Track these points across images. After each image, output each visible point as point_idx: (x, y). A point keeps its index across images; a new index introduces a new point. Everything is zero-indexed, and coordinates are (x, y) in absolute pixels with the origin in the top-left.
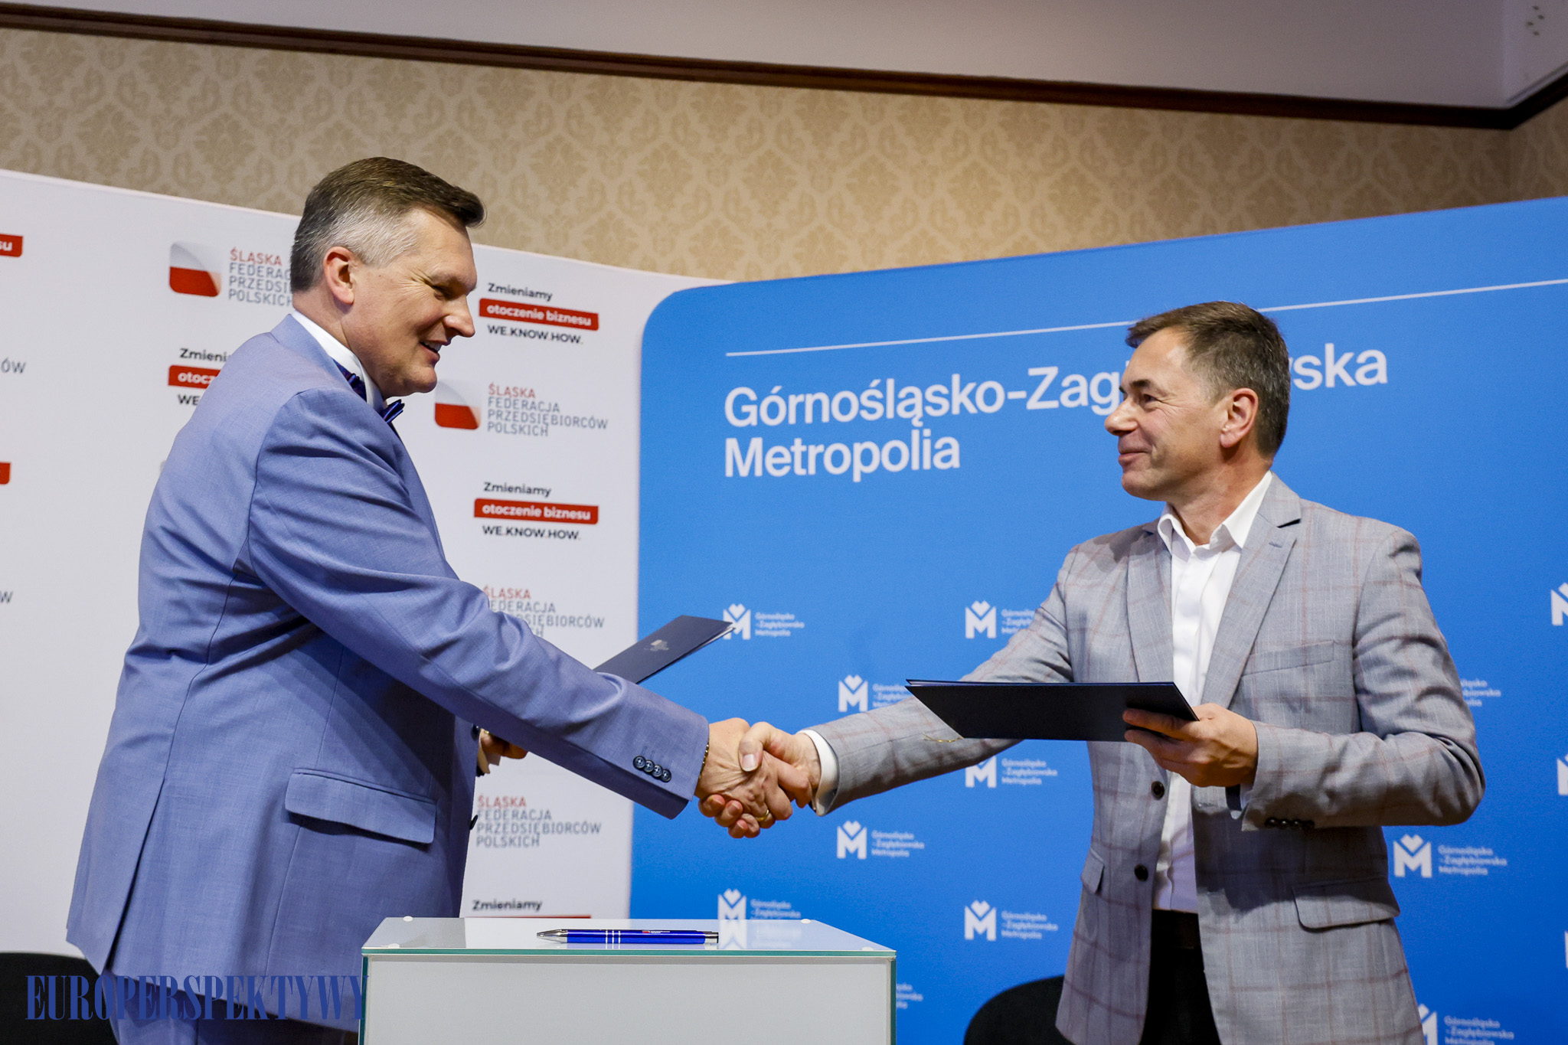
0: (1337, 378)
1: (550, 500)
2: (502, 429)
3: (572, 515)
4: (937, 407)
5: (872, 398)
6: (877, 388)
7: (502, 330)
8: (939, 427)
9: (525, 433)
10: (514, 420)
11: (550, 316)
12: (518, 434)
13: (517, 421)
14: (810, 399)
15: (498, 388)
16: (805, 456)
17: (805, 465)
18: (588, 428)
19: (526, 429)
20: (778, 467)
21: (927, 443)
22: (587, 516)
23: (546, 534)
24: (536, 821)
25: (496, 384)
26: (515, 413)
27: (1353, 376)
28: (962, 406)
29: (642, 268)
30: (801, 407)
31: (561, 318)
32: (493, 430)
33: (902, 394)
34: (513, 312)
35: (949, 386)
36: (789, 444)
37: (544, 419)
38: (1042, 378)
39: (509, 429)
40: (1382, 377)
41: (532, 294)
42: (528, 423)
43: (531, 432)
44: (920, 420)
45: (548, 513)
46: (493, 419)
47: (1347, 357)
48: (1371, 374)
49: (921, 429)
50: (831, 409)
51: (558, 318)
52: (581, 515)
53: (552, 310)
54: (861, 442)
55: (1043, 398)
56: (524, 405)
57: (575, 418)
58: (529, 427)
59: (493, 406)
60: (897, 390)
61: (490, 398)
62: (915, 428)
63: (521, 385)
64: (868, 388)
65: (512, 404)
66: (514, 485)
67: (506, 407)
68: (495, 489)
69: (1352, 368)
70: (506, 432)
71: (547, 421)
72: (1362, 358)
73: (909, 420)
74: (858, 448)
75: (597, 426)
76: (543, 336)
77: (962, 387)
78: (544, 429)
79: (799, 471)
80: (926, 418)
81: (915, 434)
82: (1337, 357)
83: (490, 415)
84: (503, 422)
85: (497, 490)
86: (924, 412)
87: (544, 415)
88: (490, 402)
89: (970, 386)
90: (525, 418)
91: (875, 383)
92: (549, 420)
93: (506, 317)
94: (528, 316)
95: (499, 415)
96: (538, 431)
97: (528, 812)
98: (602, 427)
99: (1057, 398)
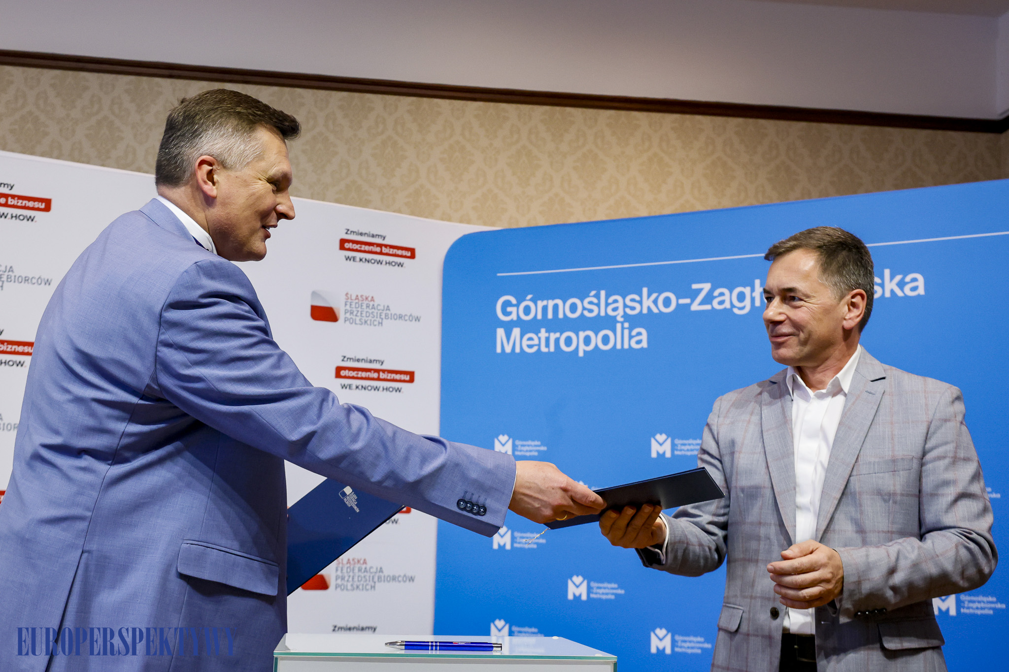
0: (892, 291)
1: (384, 367)
2: (353, 322)
3: (398, 377)
4: (633, 308)
5: (591, 303)
6: (594, 296)
7: (354, 259)
8: (634, 321)
9: (368, 325)
10: (361, 316)
11: (385, 250)
12: (363, 325)
13: (363, 317)
14: (551, 303)
15: (351, 296)
16: (547, 340)
17: (547, 345)
18: (408, 322)
19: (369, 322)
20: (530, 346)
21: (626, 332)
22: (407, 378)
23: (381, 389)
24: (373, 574)
25: (350, 293)
26: (361, 311)
27: (902, 290)
28: (649, 308)
29: (442, 219)
30: (545, 309)
31: (392, 251)
32: (348, 322)
33: (610, 300)
34: (361, 247)
35: (641, 296)
36: (537, 332)
37: (380, 315)
38: (700, 290)
39: (358, 322)
40: (921, 291)
41: (373, 236)
42: (370, 318)
43: (372, 323)
44: (622, 317)
45: (382, 376)
46: (348, 315)
47: (898, 278)
48: (914, 289)
49: (622, 323)
50: (564, 309)
51: (390, 251)
52: (403, 377)
53: (386, 246)
54: (584, 330)
55: (701, 303)
56: (368, 307)
57: (400, 315)
58: (371, 320)
59: (348, 307)
60: (607, 298)
61: (346, 302)
62: (619, 322)
63: (365, 294)
64: (588, 296)
65: (360, 306)
66: (361, 358)
67: (356, 308)
68: (349, 360)
69: (901, 285)
70: (356, 324)
71: (382, 317)
72: (908, 279)
73: (615, 317)
74: (582, 335)
75: (414, 320)
76: (380, 262)
77: (649, 296)
78: (380, 322)
79: (544, 349)
80: (626, 316)
81: (619, 326)
82: (892, 278)
83: (346, 313)
84: (354, 317)
85: (350, 361)
86: (625, 312)
87: (381, 313)
88: (346, 305)
89: (654, 296)
90: (368, 315)
91: (593, 293)
92: (383, 316)
93: (357, 250)
94: (370, 250)
95: (352, 313)
96: (376, 323)
97: (368, 569)
98: (417, 321)
99: (710, 303)
